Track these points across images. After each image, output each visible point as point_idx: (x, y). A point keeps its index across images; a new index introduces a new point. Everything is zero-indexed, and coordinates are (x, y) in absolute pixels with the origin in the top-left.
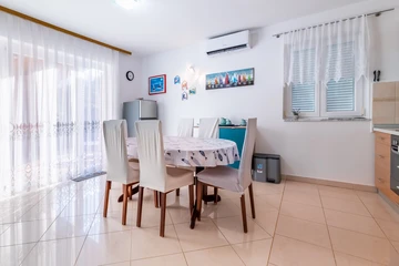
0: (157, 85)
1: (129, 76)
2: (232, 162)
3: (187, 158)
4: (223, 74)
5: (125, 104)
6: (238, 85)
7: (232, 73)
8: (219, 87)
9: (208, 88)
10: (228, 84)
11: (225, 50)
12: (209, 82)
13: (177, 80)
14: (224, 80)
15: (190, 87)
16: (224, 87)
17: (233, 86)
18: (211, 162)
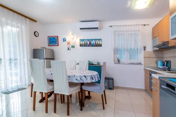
0: (53, 41)
1: (35, 34)
2: (97, 81)
3: (79, 79)
4: (88, 40)
5: (34, 50)
6: (95, 46)
7: (92, 40)
8: (86, 46)
9: (81, 46)
10: (90, 45)
11: (88, 28)
12: (81, 43)
13: (64, 40)
14: (88, 43)
15: (72, 44)
16: (89, 46)
17: (93, 46)
18: (89, 81)
